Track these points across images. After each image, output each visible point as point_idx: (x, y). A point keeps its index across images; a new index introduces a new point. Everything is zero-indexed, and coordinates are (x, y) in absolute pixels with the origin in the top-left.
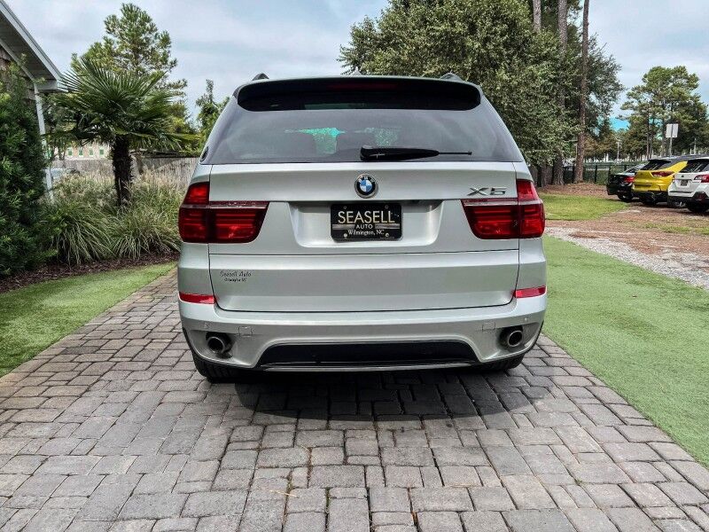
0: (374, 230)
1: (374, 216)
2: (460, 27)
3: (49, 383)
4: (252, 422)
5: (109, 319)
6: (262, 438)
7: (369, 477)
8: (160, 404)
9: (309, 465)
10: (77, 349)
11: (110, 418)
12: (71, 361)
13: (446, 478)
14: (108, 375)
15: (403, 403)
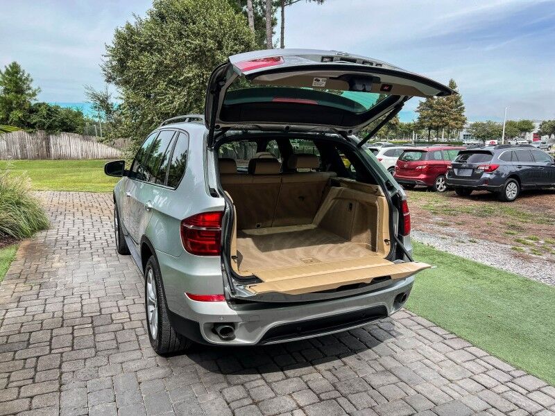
2: (211, 44)
3: (15, 384)
4: (229, 384)
5: (7, 312)
6: (249, 394)
7: (345, 406)
8: (140, 383)
9: (300, 408)
10: (7, 347)
11: (109, 405)
12: (13, 359)
13: (386, 396)
14: (65, 367)
15: (318, 349)
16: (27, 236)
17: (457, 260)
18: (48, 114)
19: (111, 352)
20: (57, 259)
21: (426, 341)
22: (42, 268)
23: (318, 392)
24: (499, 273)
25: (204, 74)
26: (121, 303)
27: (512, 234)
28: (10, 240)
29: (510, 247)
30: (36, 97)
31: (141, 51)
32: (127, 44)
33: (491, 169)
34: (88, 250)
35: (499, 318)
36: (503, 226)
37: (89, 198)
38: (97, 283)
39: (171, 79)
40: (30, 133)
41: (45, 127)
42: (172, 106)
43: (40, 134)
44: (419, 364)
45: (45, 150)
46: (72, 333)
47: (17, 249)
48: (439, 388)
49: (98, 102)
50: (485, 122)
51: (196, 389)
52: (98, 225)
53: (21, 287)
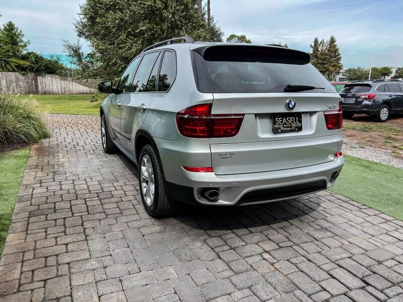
0: (291, 127)
1: (291, 120)
2: (159, 4)
3: (51, 236)
4: (210, 236)
5: (33, 190)
6: (226, 243)
7: (299, 251)
8: (143, 235)
9: (266, 252)
10: (39, 212)
11: (126, 249)
12: (46, 220)
13: (328, 245)
14: (86, 225)
15: (269, 215)
16: (36, 142)
17: (353, 159)
18: (36, 60)
19: (117, 215)
20: (61, 156)
21: (348, 210)
22: (52, 162)
23: (277, 242)
24: (388, 167)
25: (154, 28)
26: (116, 184)
27: (390, 142)
28: (24, 144)
29: (391, 151)
30: (27, 48)
31: (107, 10)
32: (96, 5)
33: (370, 98)
34: (82, 151)
35: (396, 196)
36: (381, 138)
37: (74, 118)
38: (95, 172)
39: (129, 32)
40: (23, 74)
41: (34, 70)
42: (131, 51)
43: (31, 75)
44: (346, 225)
45: (34, 87)
46: (86, 203)
47: (30, 150)
48: (365, 239)
49: (72, 52)
50: (356, 69)
51: (186, 239)
52: (85, 135)
53: (40, 174)
